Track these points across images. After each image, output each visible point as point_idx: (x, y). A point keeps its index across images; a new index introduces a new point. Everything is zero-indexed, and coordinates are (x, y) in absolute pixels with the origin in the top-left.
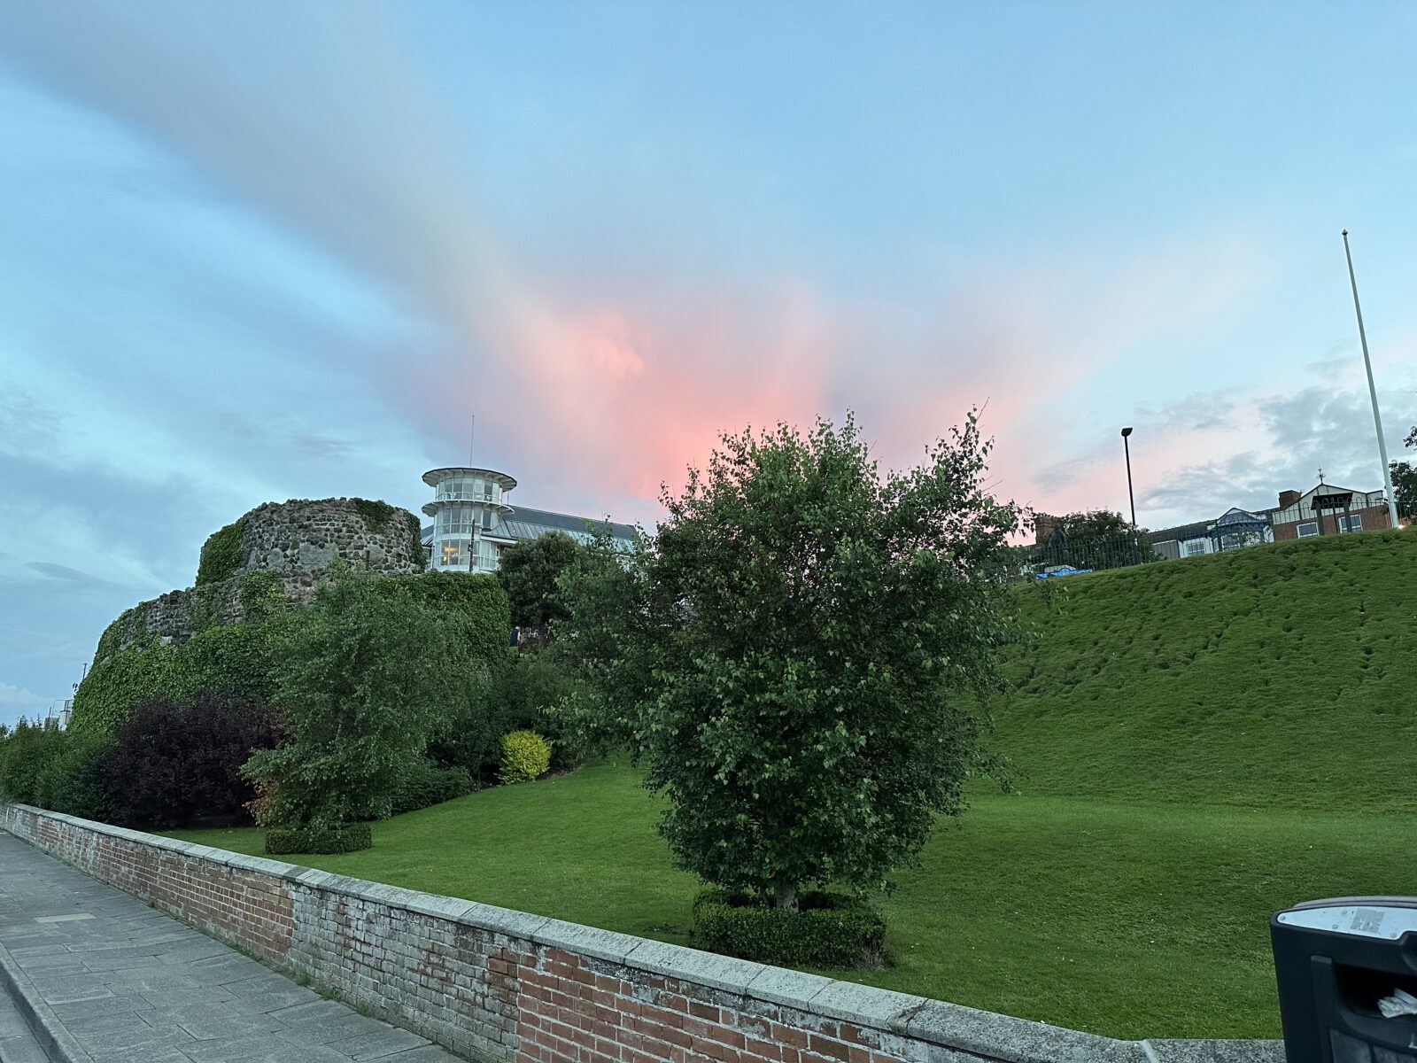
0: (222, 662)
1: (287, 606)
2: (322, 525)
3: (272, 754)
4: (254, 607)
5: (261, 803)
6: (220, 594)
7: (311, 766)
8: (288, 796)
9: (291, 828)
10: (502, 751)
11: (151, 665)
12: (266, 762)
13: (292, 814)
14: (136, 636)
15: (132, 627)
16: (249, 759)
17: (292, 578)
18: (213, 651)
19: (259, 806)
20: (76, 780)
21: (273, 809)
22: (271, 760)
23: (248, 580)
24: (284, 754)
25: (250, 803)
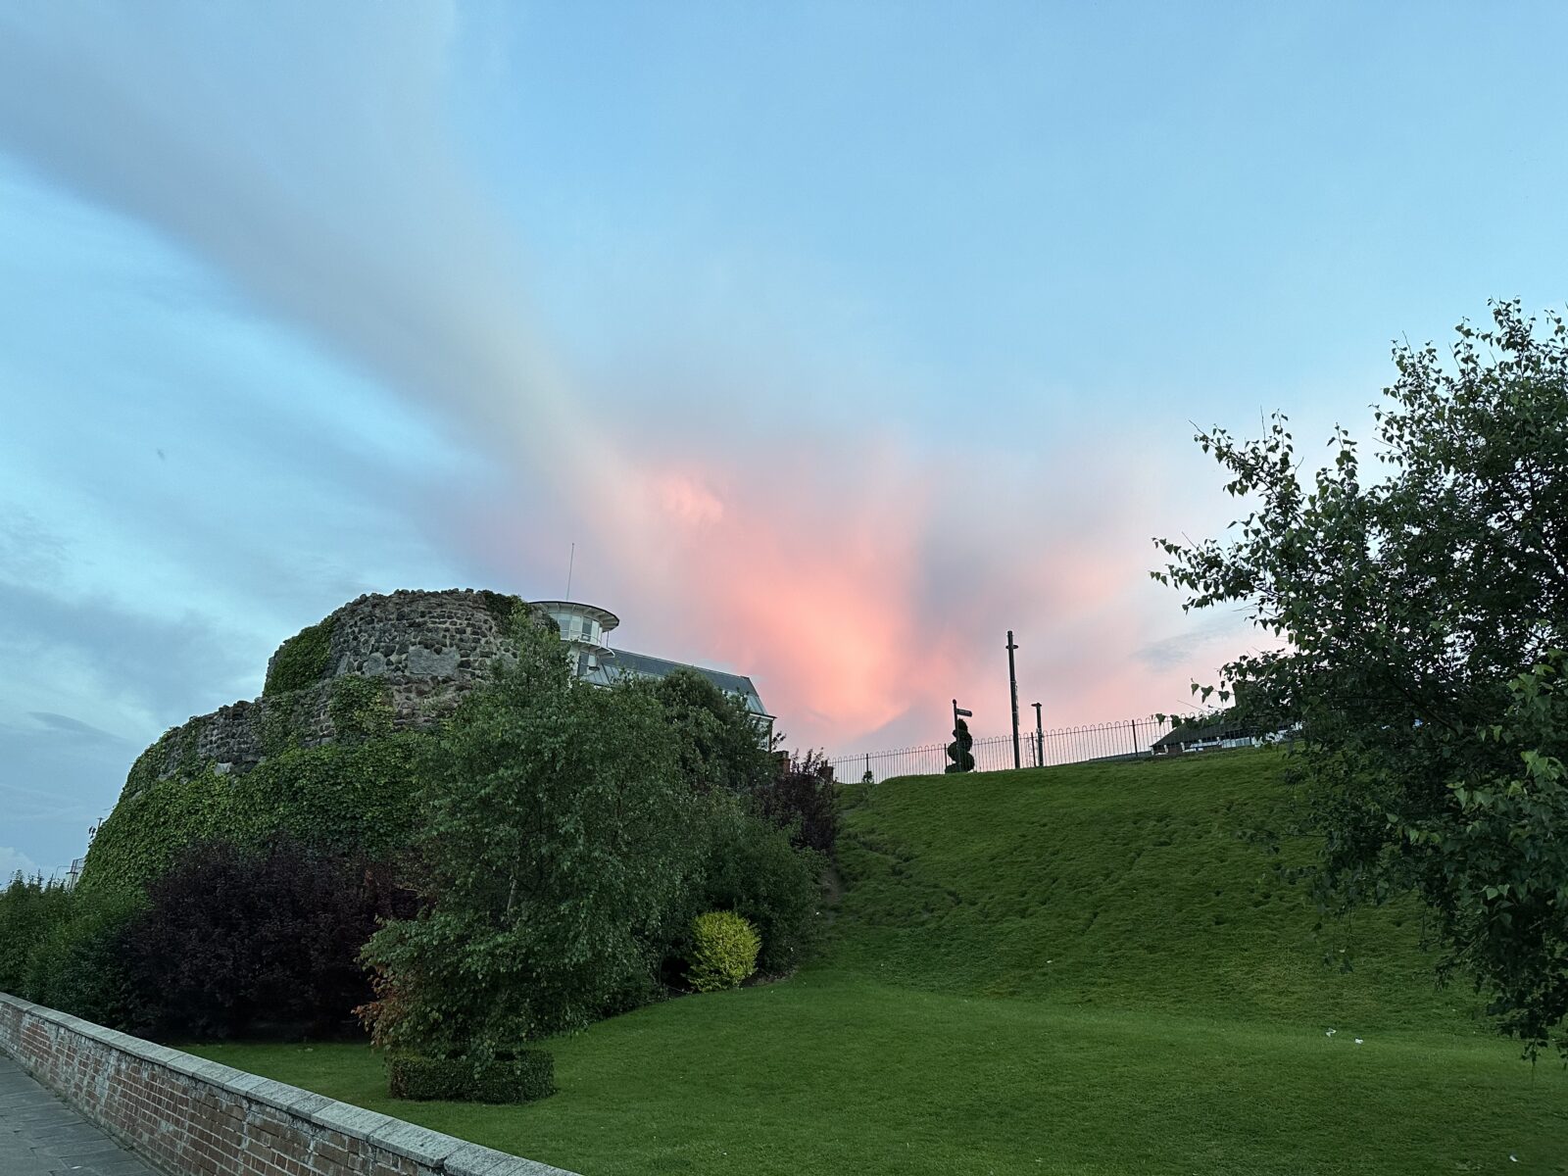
0: (302, 798)
1: (395, 724)
2: (440, 623)
3: (412, 927)
4: (350, 723)
5: (382, 1008)
6: (302, 706)
7: (482, 948)
8: (433, 1000)
9: (435, 1055)
10: (694, 941)
11: (201, 802)
12: (402, 940)
13: (436, 1030)
14: (183, 763)
15: (177, 750)
16: (374, 935)
17: (404, 686)
18: (291, 783)
19: (379, 1013)
20: (85, 960)
21: (409, 1022)
22: (411, 937)
23: (344, 687)
24: (435, 928)
25: (363, 1007)
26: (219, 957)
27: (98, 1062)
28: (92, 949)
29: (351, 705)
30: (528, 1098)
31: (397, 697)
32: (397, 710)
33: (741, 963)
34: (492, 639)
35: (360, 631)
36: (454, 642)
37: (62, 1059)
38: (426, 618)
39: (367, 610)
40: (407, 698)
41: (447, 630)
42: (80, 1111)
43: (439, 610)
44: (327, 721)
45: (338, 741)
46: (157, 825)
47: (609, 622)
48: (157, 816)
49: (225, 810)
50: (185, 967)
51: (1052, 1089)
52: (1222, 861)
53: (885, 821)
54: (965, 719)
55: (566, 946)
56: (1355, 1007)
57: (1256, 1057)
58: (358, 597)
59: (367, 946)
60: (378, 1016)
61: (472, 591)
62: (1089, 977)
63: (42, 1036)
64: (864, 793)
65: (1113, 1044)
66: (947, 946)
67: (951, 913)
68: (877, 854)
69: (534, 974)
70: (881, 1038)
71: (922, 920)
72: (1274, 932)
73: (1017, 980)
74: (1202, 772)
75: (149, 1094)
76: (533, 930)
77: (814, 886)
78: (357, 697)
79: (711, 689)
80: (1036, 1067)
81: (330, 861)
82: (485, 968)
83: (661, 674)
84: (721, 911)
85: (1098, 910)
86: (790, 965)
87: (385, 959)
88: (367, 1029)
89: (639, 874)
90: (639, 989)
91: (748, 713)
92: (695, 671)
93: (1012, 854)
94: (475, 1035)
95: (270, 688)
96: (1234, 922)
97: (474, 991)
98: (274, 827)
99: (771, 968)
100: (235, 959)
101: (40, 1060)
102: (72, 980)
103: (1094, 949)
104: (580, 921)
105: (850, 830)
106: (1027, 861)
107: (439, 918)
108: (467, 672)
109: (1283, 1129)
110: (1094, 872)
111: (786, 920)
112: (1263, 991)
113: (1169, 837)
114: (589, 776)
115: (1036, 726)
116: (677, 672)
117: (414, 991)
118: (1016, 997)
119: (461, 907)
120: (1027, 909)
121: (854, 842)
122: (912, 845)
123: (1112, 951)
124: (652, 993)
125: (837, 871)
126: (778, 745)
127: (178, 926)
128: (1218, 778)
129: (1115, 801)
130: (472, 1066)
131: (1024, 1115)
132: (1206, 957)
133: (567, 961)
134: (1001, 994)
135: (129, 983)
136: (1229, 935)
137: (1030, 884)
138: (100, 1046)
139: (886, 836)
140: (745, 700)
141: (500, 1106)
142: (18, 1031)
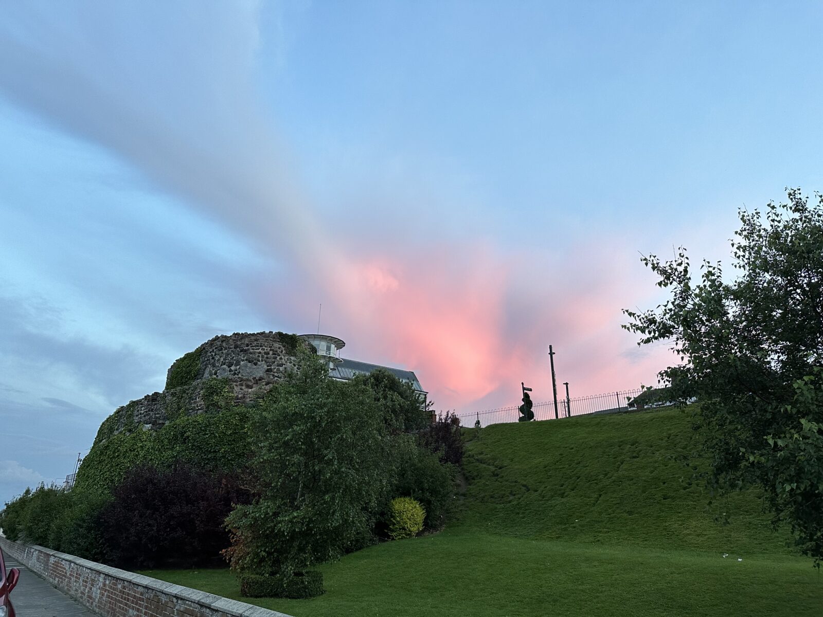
0: (188, 442)
1: (235, 403)
2: (256, 349)
3: (250, 508)
4: (212, 403)
5: (235, 550)
6: (187, 394)
7: (287, 519)
8: (261, 546)
9: (263, 574)
10: (392, 513)
11: (136, 445)
12: (245, 515)
13: (263, 561)
14: (126, 425)
15: (124, 418)
16: (231, 513)
17: (239, 383)
18: (182, 434)
19: (234, 553)
20: (81, 528)
21: (249, 557)
22: (249, 514)
23: (209, 384)
24: (262, 509)
25: (225, 550)
26: (149, 525)
27: (93, 580)
28: (84, 522)
29: (212, 393)
30: (311, 596)
31: (236, 389)
32: (236, 395)
33: (416, 524)
34: (283, 357)
35: (215, 355)
36: (263, 359)
37: (73, 579)
38: (249, 347)
39: (219, 343)
40: (241, 389)
41: (260, 353)
42: (84, 606)
43: (255, 343)
44: (200, 402)
45: (206, 412)
46: (114, 457)
47: (340, 344)
48: (114, 452)
49: (149, 449)
50: (132, 530)
51: (580, 587)
52: (666, 466)
53: (488, 447)
54: (528, 392)
55: (329, 517)
56: (738, 542)
57: (686, 569)
58: (214, 337)
59: (228, 518)
60: (233, 554)
61: (272, 332)
62: (598, 528)
63: (61, 567)
64: (477, 432)
65: (611, 563)
66: (523, 513)
67: (525, 496)
68: (484, 465)
69: (313, 532)
70: (491, 562)
71: (509, 500)
72: (694, 503)
73: (560, 531)
74: (654, 419)
75: (122, 596)
76: (312, 509)
77: (453, 483)
78: (215, 389)
79: (394, 379)
80: (571, 576)
81: (204, 474)
82: (288, 529)
83: (367, 371)
84: (404, 497)
85: (601, 493)
86: (441, 525)
87: (237, 525)
88: (228, 561)
89: (365, 479)
90: (363, 538)
91: (413, 391)
92: (386, 369)
93: (555, 464)
94: (283, 563)
95: (169, 385)
96: (673, 498)
97: (282, 541)
98: (174, 457)
99: (432, 526)
100: (157, 525)
101: (60, 580)
102: (74, 539)
103: (600, 513)
104: (336, 504)
105: (470, 452)
106: (563, 468)
107: (264, 504)
108: (270, 374)
109: (699, 606)
110: (599, 473)
111: (438, 501)
112: (689, 534)
113: (638, 454)
114: (338, 429)
115: (566, 395)
116: (377, 370)
117: (251, 541)
118: (560, 539)
119: (274, 498)
120: (564, 493)
121: (472, 459)
122: (503, 460)
123: (609, 515)
124: (370, 540)
125: (464, 475)
126: (430, 408)
127: (128, 510)
128: (662, 422)
129: (609, 435)
130: (282, 579)
131: (566, 601)
132: (659, 517)
133: (329, 525)
134: (552, 538)
135: (103, 539)
136: (671, 505)
137: (566, 479)
138: (94, 572)
139: (489, 456)
140: (412, 384)
141: (297, 600)
142: (48, 565)
